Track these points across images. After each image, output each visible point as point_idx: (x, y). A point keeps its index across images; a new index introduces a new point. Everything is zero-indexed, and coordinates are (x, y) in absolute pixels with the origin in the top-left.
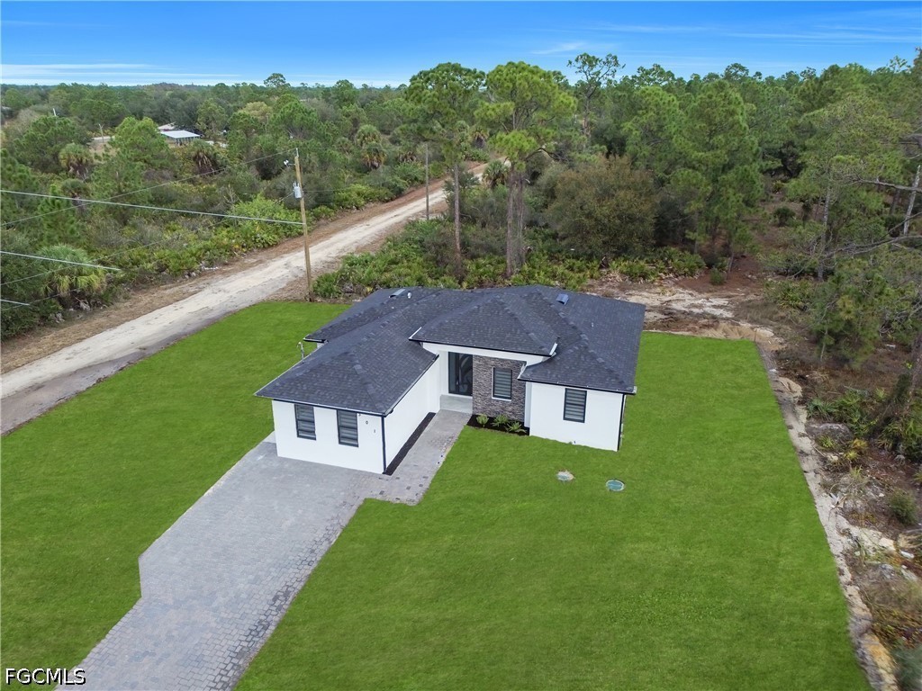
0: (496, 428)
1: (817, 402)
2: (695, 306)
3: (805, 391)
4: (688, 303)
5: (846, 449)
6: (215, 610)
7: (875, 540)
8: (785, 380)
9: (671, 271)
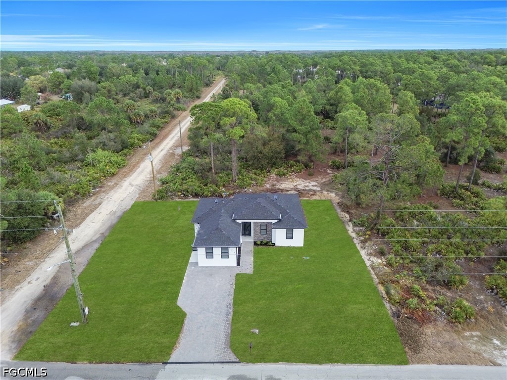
0: (263, 245)
1: (355, 220)
2: (306, 187)
3: (350, 216)
4: (303, 185)
5: (365, 235)
6: (212, 312)
7: (377, 261)
8: (343, 213)
9: (293, 171)
